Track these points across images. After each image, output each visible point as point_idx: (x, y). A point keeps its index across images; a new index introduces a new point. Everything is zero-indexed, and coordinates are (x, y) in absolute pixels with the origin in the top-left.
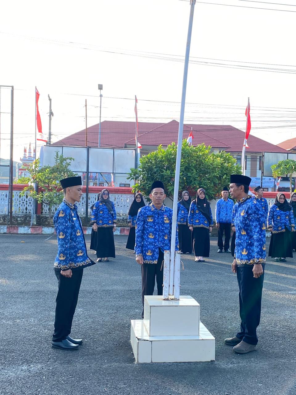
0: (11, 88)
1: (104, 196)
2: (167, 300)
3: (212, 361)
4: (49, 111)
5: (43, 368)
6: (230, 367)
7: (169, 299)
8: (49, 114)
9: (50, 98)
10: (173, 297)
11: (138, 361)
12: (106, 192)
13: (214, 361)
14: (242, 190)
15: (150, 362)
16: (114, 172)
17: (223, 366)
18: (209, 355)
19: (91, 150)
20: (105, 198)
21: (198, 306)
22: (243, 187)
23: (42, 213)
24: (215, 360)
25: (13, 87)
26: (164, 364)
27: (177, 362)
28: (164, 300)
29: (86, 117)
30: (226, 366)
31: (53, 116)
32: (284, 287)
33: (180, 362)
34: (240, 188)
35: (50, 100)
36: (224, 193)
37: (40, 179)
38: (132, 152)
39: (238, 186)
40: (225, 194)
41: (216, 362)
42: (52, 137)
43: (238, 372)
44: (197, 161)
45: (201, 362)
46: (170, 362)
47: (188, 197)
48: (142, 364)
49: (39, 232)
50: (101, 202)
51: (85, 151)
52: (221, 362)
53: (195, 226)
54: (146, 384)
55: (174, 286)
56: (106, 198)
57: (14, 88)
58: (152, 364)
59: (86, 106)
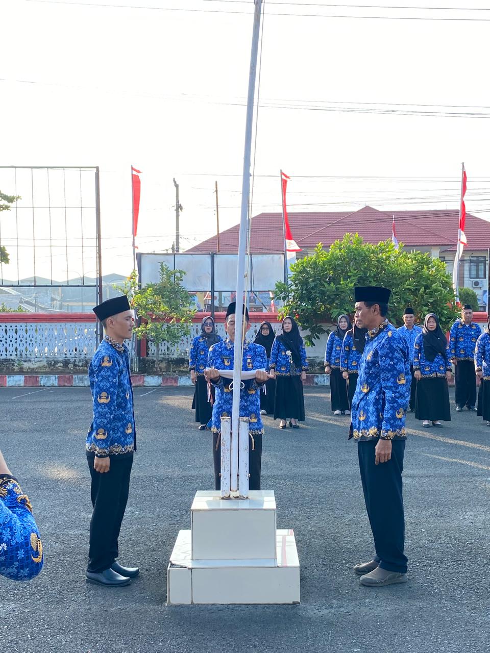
0: (95, 169)
1: (206, 328)
2: (228, 498)
3: (294, 603)
4: (175, 204)
5: (14, 611)
6: (321, 613)
7: (231, 496)
8: (175, 208)
9: (177, 183)
10: (237, 494)
11: (169, 602)
12: (209, 321)
13: (299, 603)
14: (376, 313)
15: (190, 603)
16: (253, 290)
17: (310, 613)
18: (291, 593)
19: (218, 259)
20: (208, 331)
21: (273, 510)
22: (378, 306)
23: (148, 354)
24: (299, 601)
25: (97, 168)
26: (213, 606)
27: (235, 604)
28: (223, 498)
29: (217, 208)
30: (316, 612)
31: (181, 209)
32: (483, 469)
33: (240, 605)
34: (372, 309)
35: (177, 186)
36: (407, 317)
37: (139, 305)
38: (280, 258)
39: (369, 305)
40: (409, 319)
41: (302, 605)
42: (180, 240)
43: (330, 624)
44: (378, 268)
45: (277, 604)
46: (223, 603)
47: (346, 324)
48: (176, 606)
49: (141, 383)
50: (202, 336)
51: (208, 259)
52: (311, 604)
53: (350, 372)
54: (160, 644)
55: (238, 475)
56: (210, 331)
57: (100, 170)
58: (193, 606)
59: (216, 191)
